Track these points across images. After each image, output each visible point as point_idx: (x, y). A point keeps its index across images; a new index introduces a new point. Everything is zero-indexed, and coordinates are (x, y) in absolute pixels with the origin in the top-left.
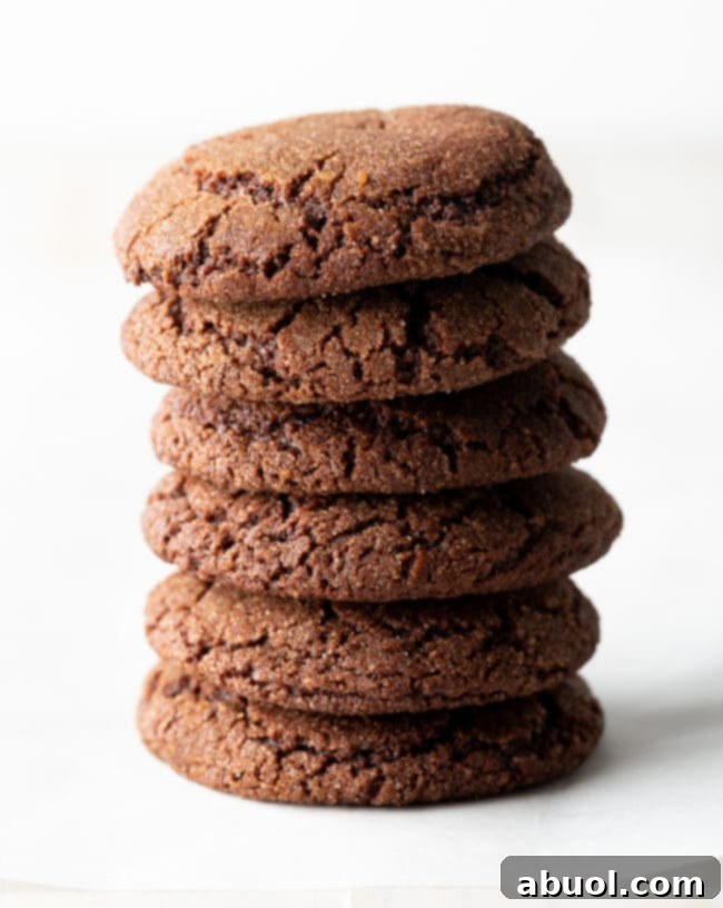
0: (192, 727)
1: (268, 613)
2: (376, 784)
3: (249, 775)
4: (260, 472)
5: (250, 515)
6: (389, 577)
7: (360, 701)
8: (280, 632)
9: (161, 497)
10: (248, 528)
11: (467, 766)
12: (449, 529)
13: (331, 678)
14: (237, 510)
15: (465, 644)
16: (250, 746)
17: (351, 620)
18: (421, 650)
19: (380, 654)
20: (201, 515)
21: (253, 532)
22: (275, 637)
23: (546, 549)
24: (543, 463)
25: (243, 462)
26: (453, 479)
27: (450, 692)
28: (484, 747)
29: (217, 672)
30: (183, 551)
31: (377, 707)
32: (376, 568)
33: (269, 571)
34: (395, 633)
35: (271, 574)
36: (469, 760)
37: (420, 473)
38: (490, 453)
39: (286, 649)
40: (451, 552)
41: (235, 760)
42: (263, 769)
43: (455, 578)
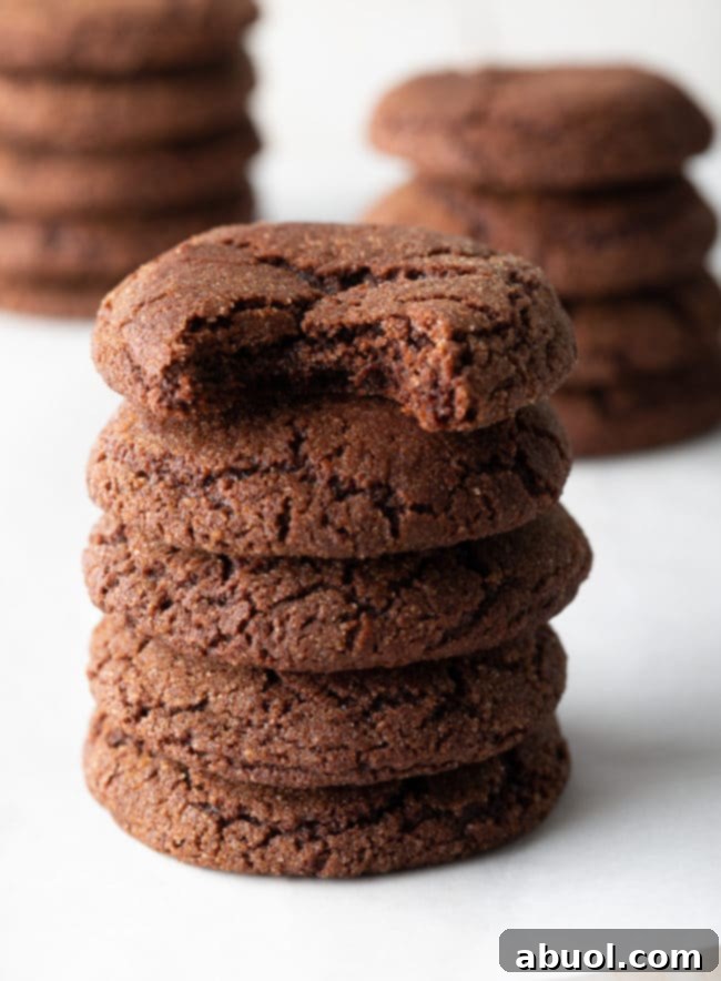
0: (133, 785)
1: (209, 674)
2: (321, 857)
3: (190, 844)
4: (190, 531)
5: (188, 574)
6: (333, 649)
7: (303, 775)
8: (220, 696)
9: (102, 541)
10: (187, 589)
11: (418, 837)
12: (398, 595)
13: (272, 751)
14: (176, 566)
15: (415, 714)
16: (191, 812)
17: (295, 687)
18: (369, 720)
19: (325, 726)
20: (140, 567)
21: (192, 593)
22: (216, 702)
23: (503, 610)
24: (494, 526)
25: (173, 519)
26: (395, 544)
27: (398, 766)
28: (437, 815)
29: (155, 737)
30: (119, 608)
31: (321, 781)
32: (318, 639)
33: (206, 638)
34: (342, 702)
35: (209, 641)
36: (421, 832)
37: (359, 538)
38: (436, 516)
39: (226, 715)
40: (399, 620)
41: (175, 826)
42: (204, 839)
43: (403, 649)
